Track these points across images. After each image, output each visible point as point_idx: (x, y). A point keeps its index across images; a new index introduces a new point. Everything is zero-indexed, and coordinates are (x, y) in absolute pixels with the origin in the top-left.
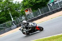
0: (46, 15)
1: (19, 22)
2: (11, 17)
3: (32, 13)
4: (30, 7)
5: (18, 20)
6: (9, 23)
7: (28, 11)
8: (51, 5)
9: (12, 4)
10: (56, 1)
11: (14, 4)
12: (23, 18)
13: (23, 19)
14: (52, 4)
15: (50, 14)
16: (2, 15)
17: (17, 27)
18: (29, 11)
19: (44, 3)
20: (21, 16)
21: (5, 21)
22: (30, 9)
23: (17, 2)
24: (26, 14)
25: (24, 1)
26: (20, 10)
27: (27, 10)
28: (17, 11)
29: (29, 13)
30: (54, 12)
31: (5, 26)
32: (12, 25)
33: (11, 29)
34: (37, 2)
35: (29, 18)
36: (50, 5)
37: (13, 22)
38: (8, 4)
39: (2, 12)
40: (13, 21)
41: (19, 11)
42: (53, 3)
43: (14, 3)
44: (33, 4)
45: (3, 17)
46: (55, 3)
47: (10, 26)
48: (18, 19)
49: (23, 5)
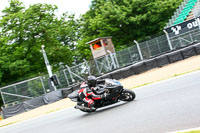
0: (158, 64)
1: (70, 80)
2: (47, 62)
3: (113, 55)
4: (108, 33)
5: (68, 75)
6: (39, 80)
7: (100, 46)
8: (177, 33)
9: (51, 21)
10: (193, 20)
11: (56, 22)
12: (84, 68)
13: (82, 72)
14: (179, 28)
15: (170, 60)
16: (16, 53)
17: (64, 96)
18: (103, 48)
19: (153, 24)
20: (77, 63)
21: (24, 75)
22: (109, 40)
23: (69, 14)
24: (95, 57)
25: (92, 14)
26: (75, 43)
27: (99, 44)
28: (66, 44)
29: (104, 53)
30: (183, 56)
31: (23, 89)
32: (47, 87)
33: (43, 103)
34: (133, 19)
35: (104, 71)
36: (174, 30)
37: (52, 79)
38: (39, 21)
39: (19, 45)
40: (51, 75)
41: (73, 46)
42: (184, 25)
43: (59, 19)
44: (118, 27)
45: (21, 62)
46: (190, 26)
47: (41, 92)
48: (67, 71)
49: (87, 26)
